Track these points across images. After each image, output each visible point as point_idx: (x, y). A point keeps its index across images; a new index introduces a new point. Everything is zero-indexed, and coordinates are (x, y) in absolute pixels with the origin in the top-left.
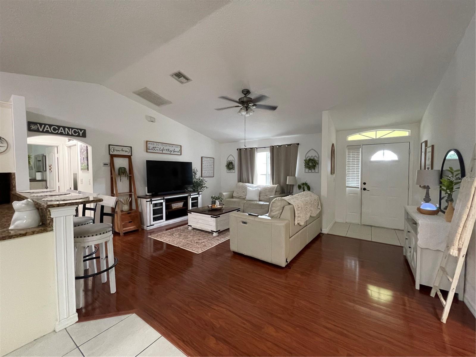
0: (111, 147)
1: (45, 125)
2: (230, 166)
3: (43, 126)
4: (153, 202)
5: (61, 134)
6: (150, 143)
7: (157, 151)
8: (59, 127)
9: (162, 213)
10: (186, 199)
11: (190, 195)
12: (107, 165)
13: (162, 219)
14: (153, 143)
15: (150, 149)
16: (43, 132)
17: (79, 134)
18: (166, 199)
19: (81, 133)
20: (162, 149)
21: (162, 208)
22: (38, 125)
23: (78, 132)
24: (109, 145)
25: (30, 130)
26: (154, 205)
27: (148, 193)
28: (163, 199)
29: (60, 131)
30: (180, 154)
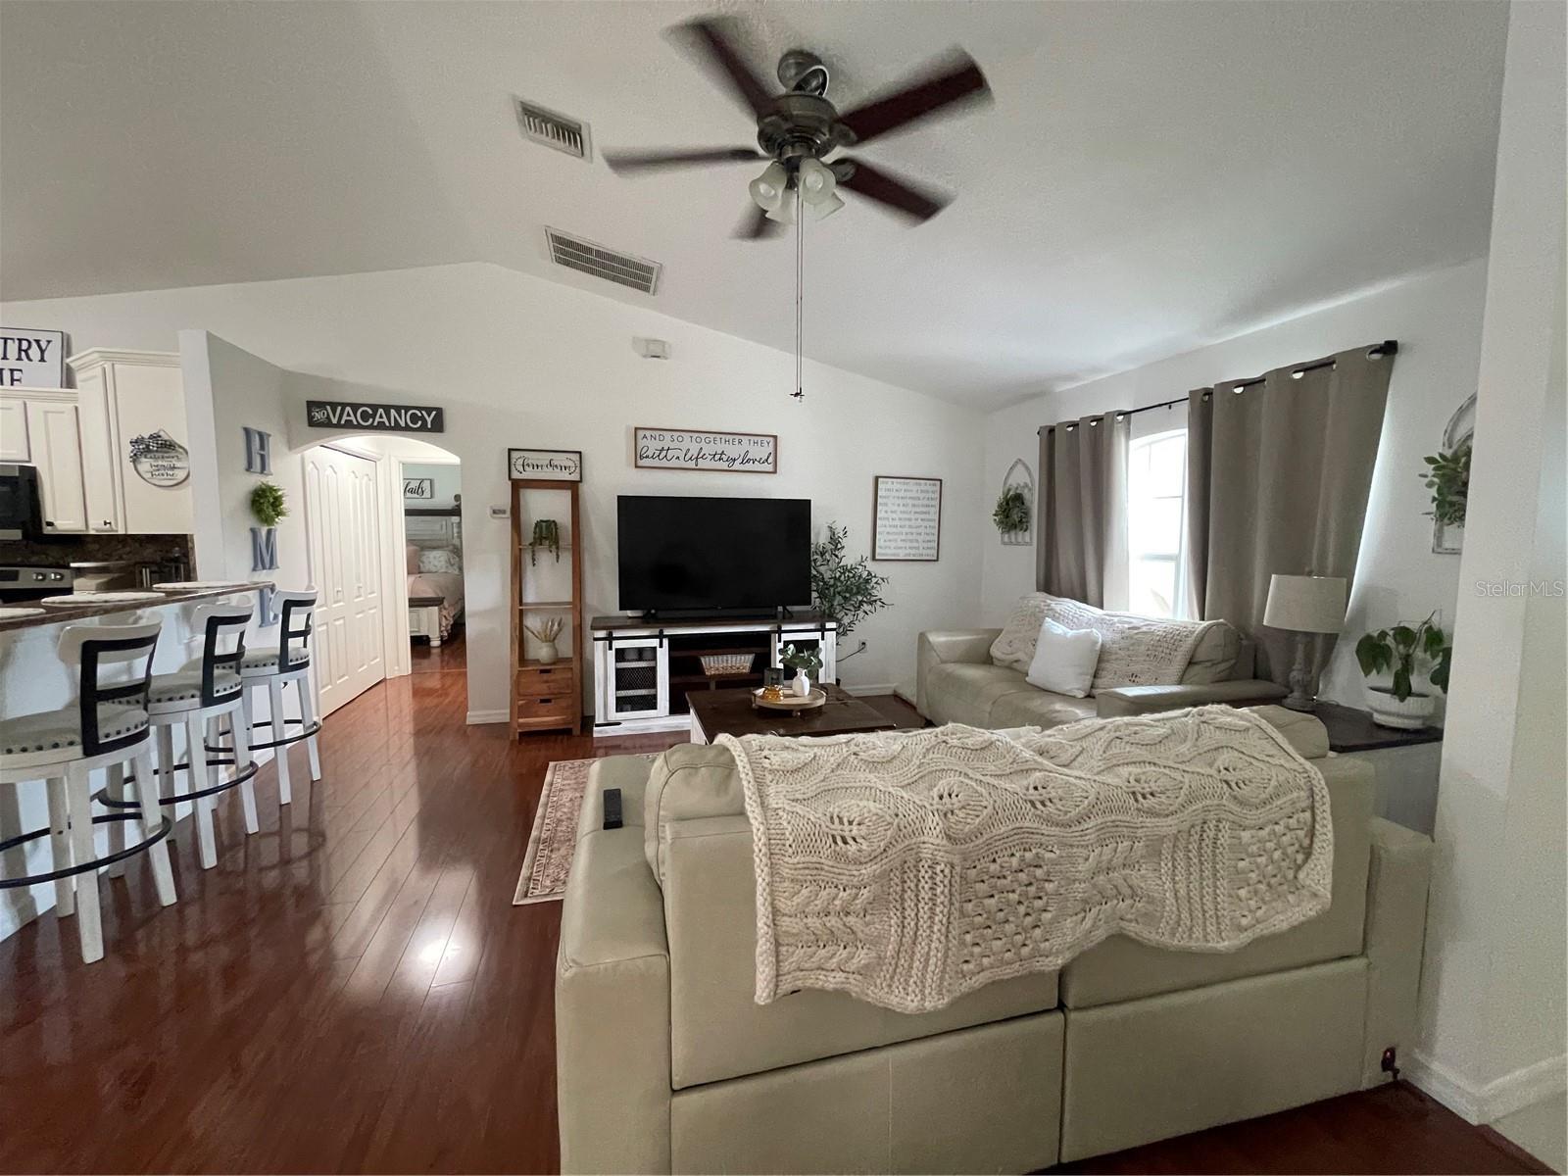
0: (514, 455)
1: (344, 405)
2: (1011, 513)
3: (340, 408)
4: (617, 644)
5: (381, 427)
6: (648, 433)
7: (674, 463)
8: (375, 407)
9: (654, 685)
10: (764, 640)
11: (780, 632)
12: (504, 512)
13: (654, 707)
14: (657, 433)
15: (647, 457)
16: (338, 426)
17: (425, 422)
18: (671, 638)
19: (429, 420)
20: (694, 452)
21: (653, 670)
22: (328, 408)
23: (422, 418)
24: (510, 450)
25: (312, 423)
26: (621, 655)
27: (622, 608)
28: (661, 636)
29: (377, 419)
30: (770, 468)
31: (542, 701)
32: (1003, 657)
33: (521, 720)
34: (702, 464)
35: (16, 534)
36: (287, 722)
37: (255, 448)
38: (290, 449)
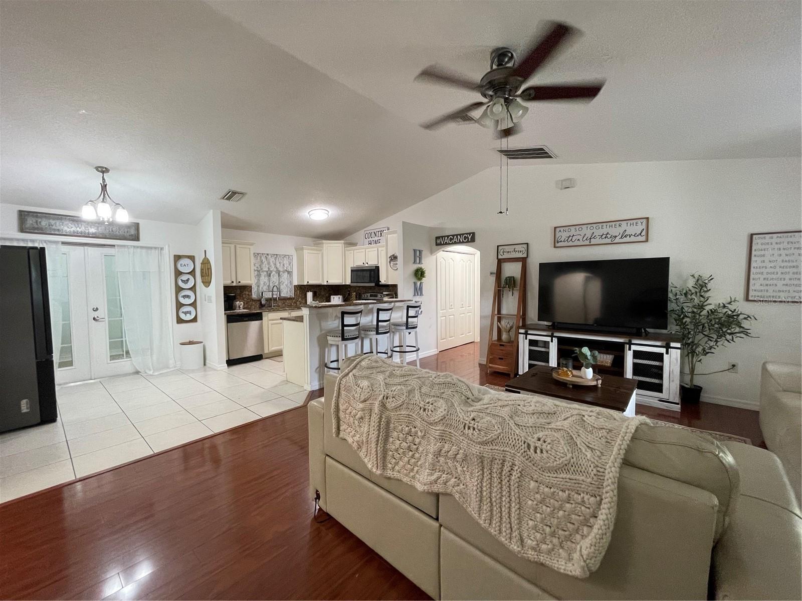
0: (500, 248)
1: (445, 237)
4: (529, 337)
5: (455, 243)
6: (562, 229)
7: (576, 243)
8: (453, 236)
9: (548, 362)
11: (630, 344)
12: (493, 273)
14: (567, 228)
15: (561, 241)
16: (443, 244)
17: (468, 239)
19: (470, 238)
20: (589, 235)
21: (548, 353)
22: (441, 238)
23: (468, 237)
24: (498, 246)
25: (437, 245)
26: (532, 343)
27: (538, 320)
28: (552, 336)
29: (454, 240)
30: (643, 239)
31: (500, 358)
33: (490, 365)
34: (593, 241)
37: (417, 255)
38: (431, 254)
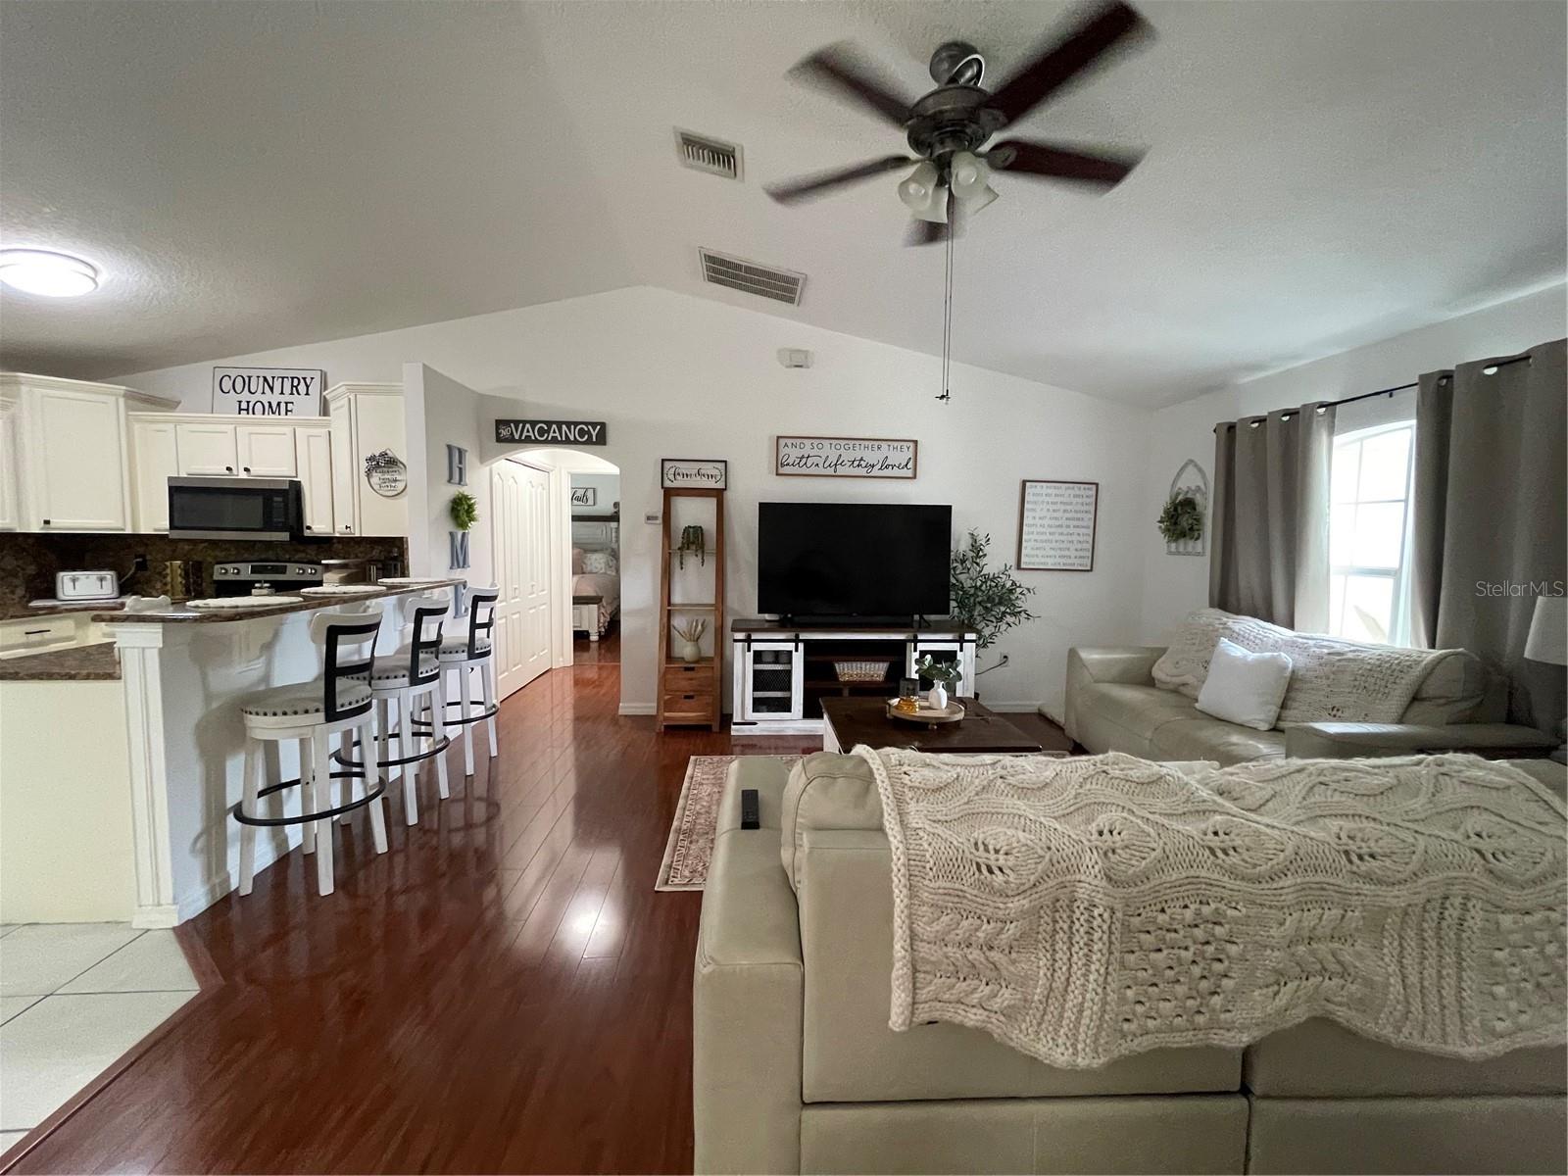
0: (667, 465)
1: (525, 422)
2: (1180, 520)
3: (521, 425)
4: (755, 646)
5: (554, 441)
6: (789, 442)
7: (814, 470)
8: (549, 423)
9: (789, 689)
10: (899, 648)
11: (916, 641)
12: (656, 518)
13: (788, 709)
14: (798, 441)
15: (788, 465)
16: (520, 441)
17: (590, 436)
18: (805, 642)
19: (594, 434)
20: (833, 459)
21: (789, 673)
22: (512, 425)
23: (589, 432)
24: (663, 460)
25: (499, 439)
26: (758, 657)
27: (759, 612)
28: (796, 641)
29: (551, 434)
30: (910, 473)
32: (1168, 679)
33: (666, 714)
34: (841, 470)
35: (284, 536)
36: (473, 703)
37: (455, 463)
38: (482, 463)
